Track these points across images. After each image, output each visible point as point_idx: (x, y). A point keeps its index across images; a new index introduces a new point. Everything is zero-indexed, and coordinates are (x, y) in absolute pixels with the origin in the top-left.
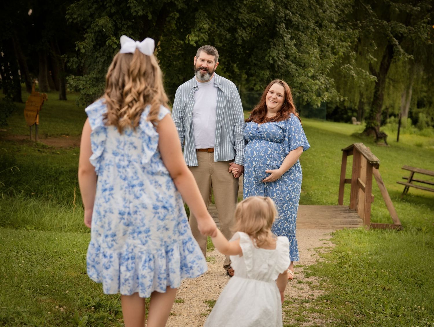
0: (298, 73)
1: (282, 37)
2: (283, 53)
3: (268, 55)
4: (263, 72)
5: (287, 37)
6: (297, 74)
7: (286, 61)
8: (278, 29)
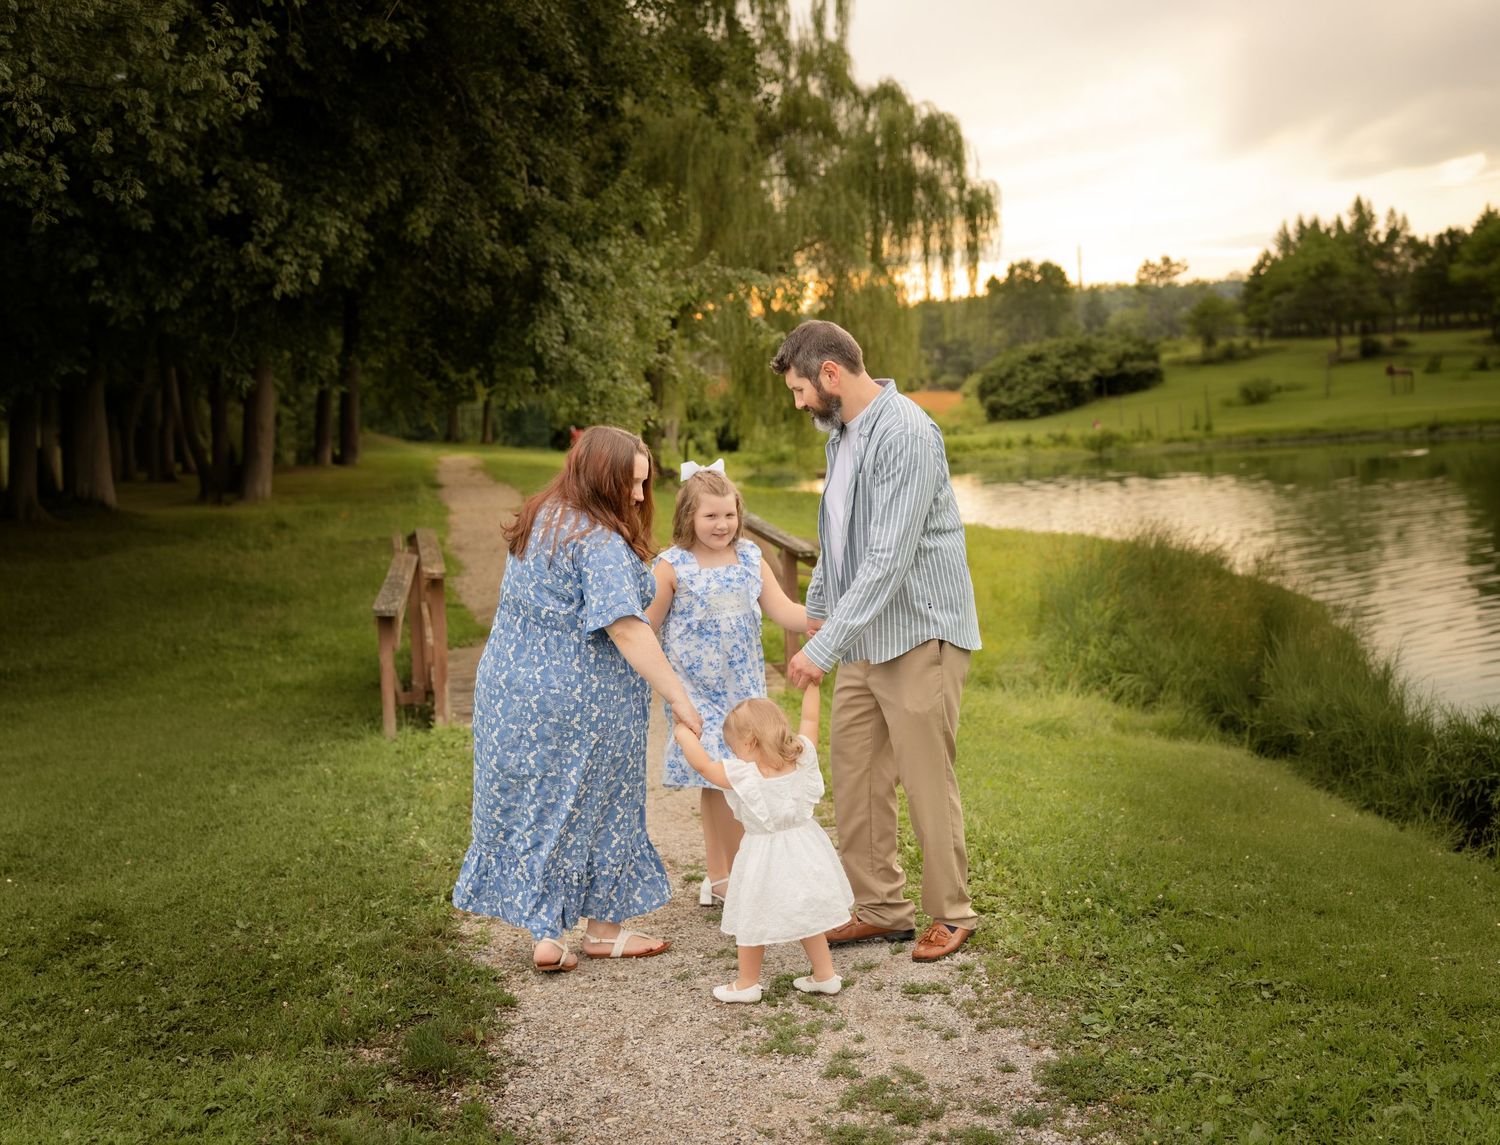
0: (595, 372)
1: (556, 301)
2: (559, 334)
3: (531, 335)
4: (522, 371)
5: (566, 298)
6: (592, 375)
7: (566, 349)
8: (546, 283)
